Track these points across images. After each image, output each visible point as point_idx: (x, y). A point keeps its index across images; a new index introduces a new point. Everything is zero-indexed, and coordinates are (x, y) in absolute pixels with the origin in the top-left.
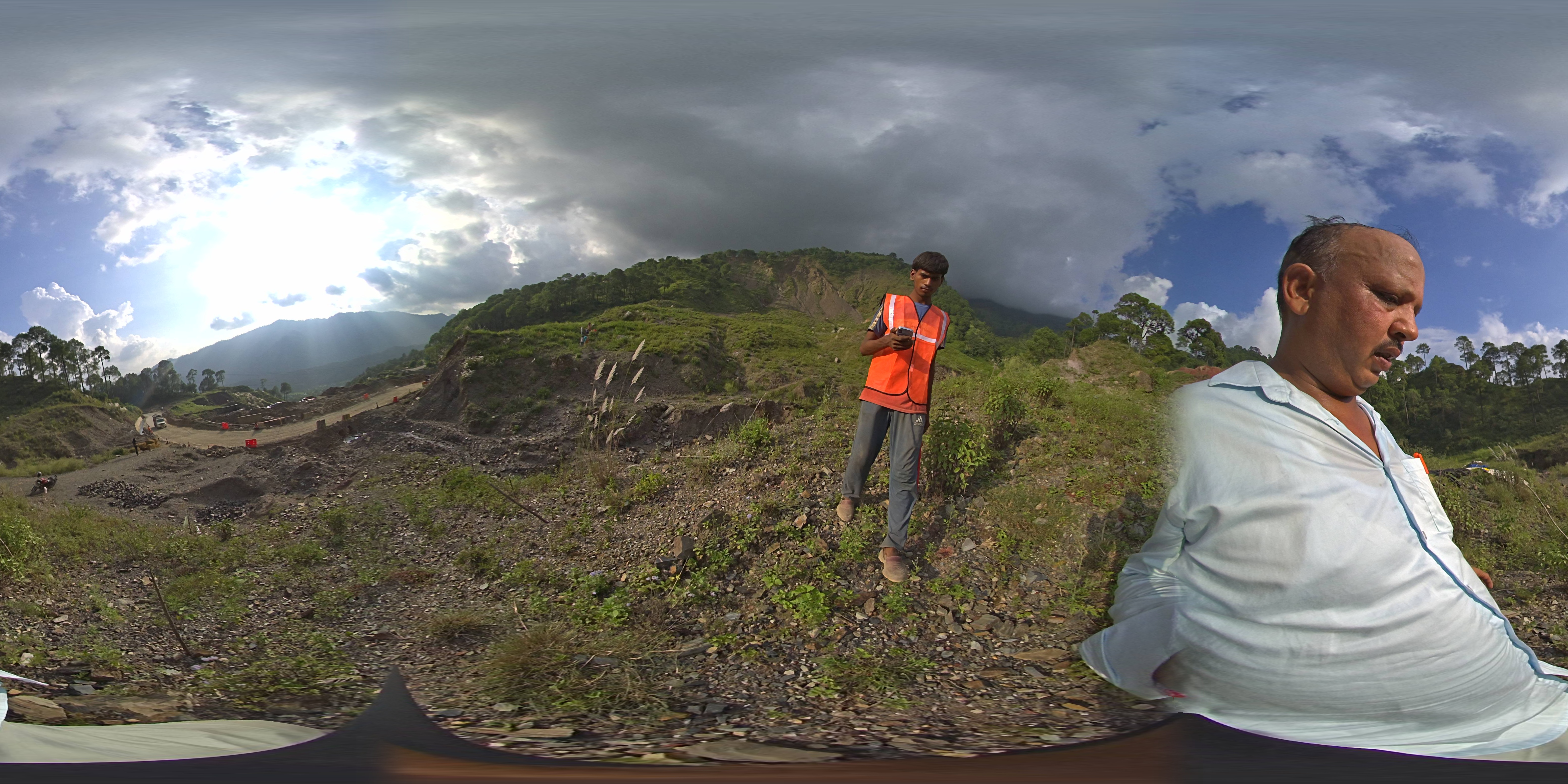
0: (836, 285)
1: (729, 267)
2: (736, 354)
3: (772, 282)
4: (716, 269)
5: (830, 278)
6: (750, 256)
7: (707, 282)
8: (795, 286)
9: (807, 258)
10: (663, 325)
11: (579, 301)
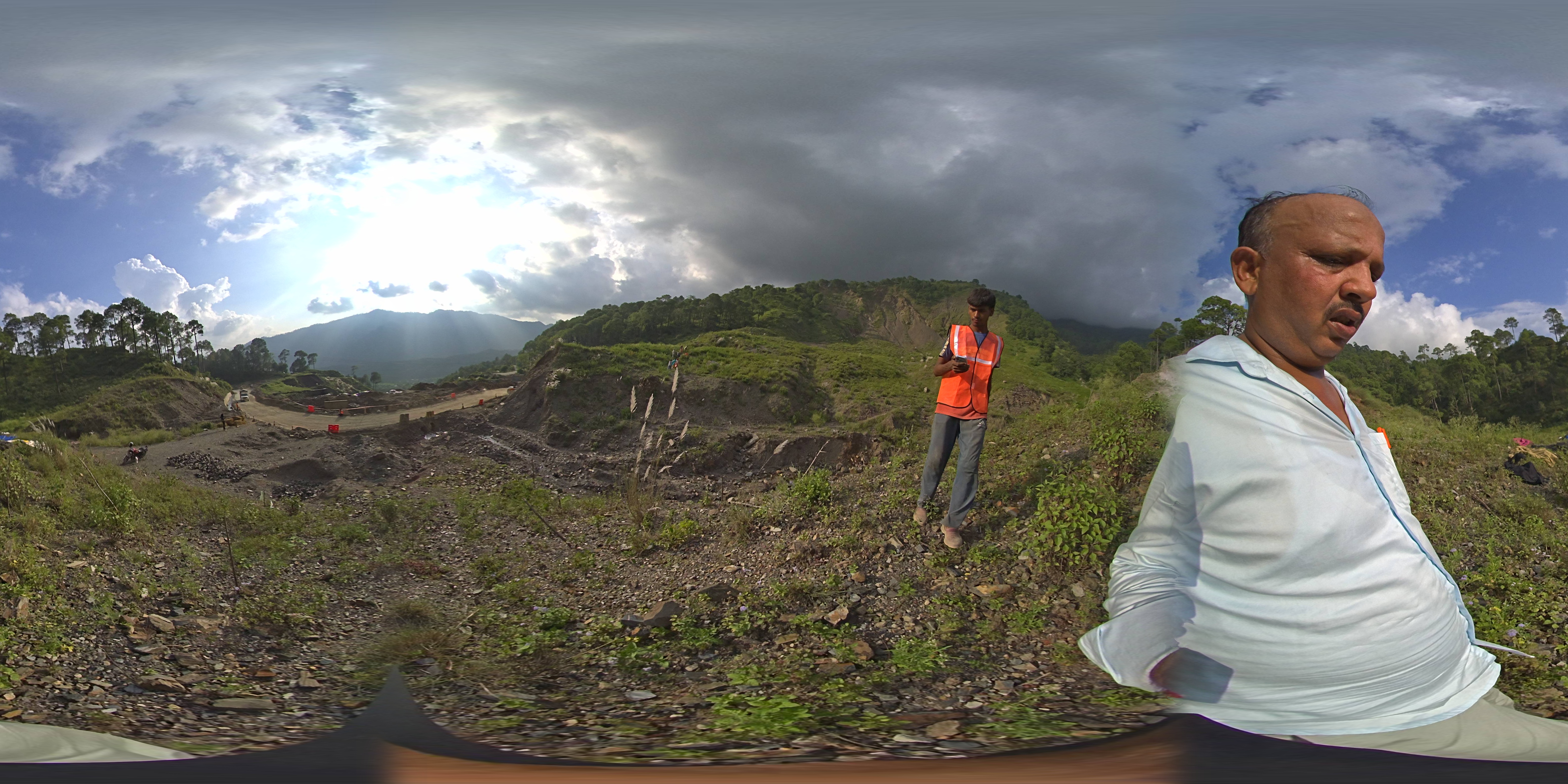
0: (923, 314)
1: (821, 296)
2: (825, 384)
3: (862, 312)
4: (808, 299)
5: (918, 307)
6: (841, 285)
7: (799, 311)
8: (884, 316)
9: (895, 288)
10: (754, 353)
11: (675, 323)
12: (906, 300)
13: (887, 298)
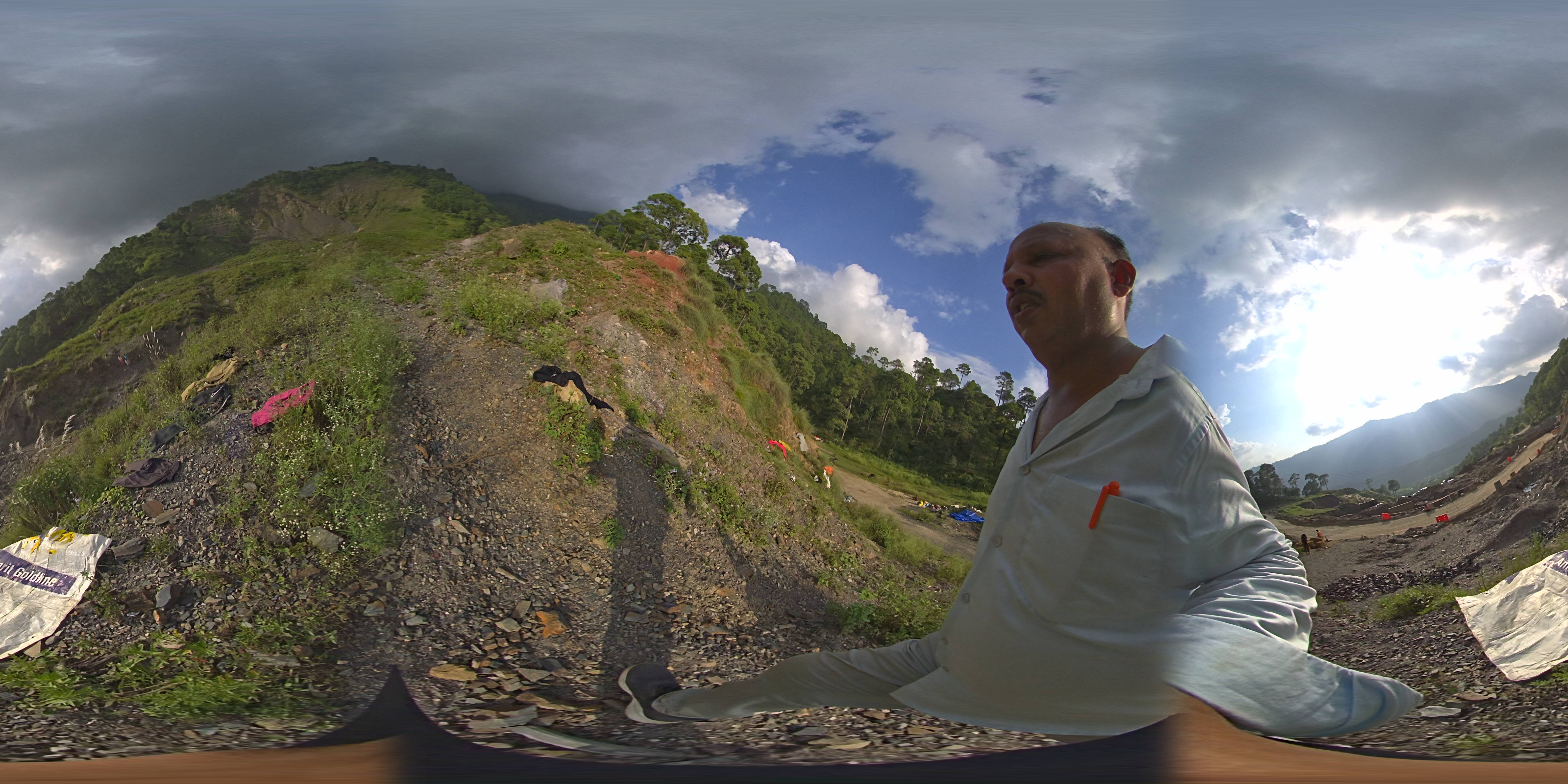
1: (189, 224)
3: (241, 221)
4: (178, 231)
5: (303, 198)
8: (268, 217)
9: (267, 186)
10: (156, 303)
11: (72, 313)
12: (286, 194)
13: (262, 199)
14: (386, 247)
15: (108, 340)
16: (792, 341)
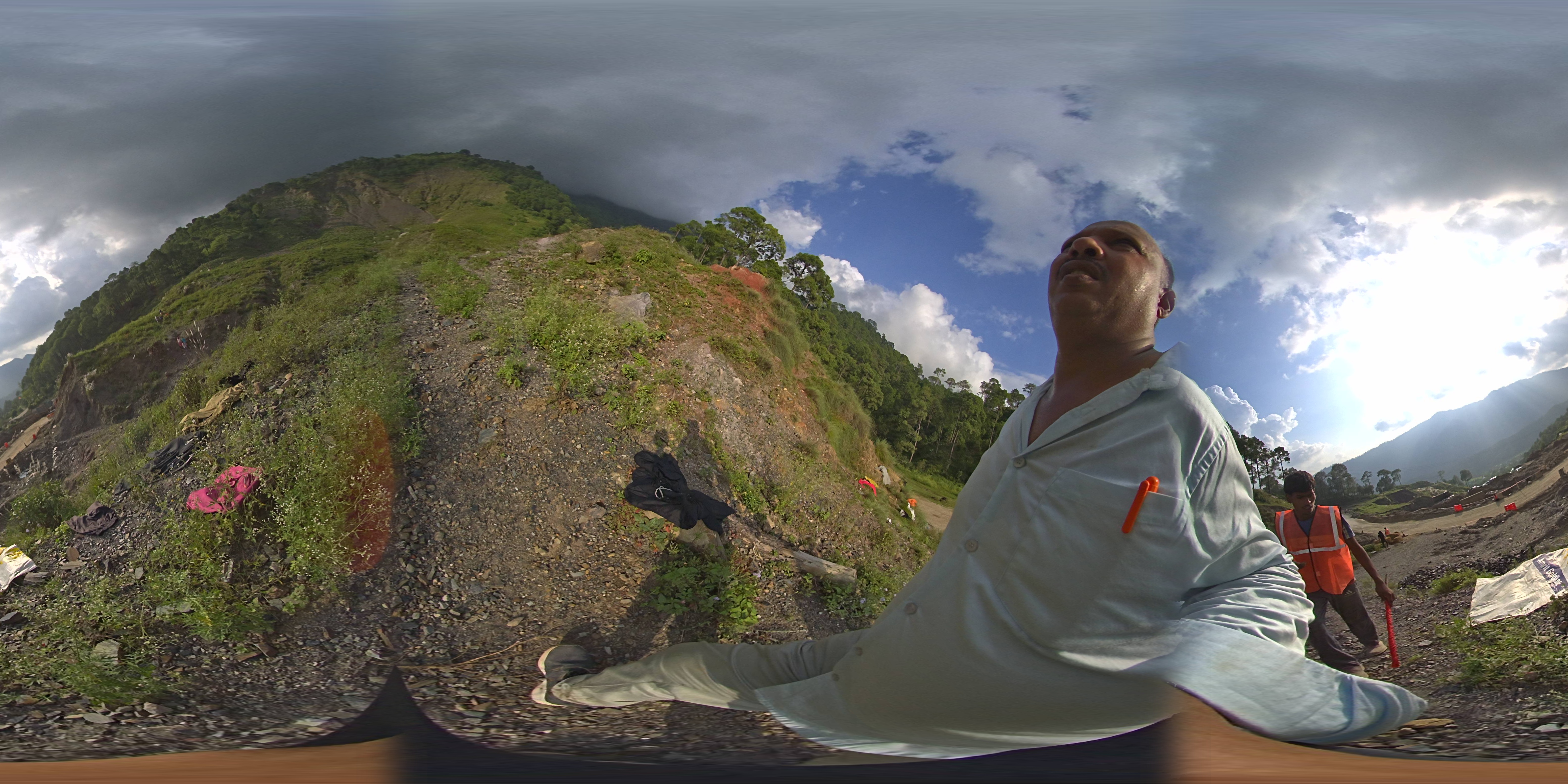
1: (260, 205)
3: (315, 204)
7: (245, 228)
8: (344, 202)
9: (346, 172)
10: (220, 286)
11: (136, 294)
12: (366, 181)
13: (340, 184)
14: (463, 240)
15: (168, 323)
16: (860, 360)
